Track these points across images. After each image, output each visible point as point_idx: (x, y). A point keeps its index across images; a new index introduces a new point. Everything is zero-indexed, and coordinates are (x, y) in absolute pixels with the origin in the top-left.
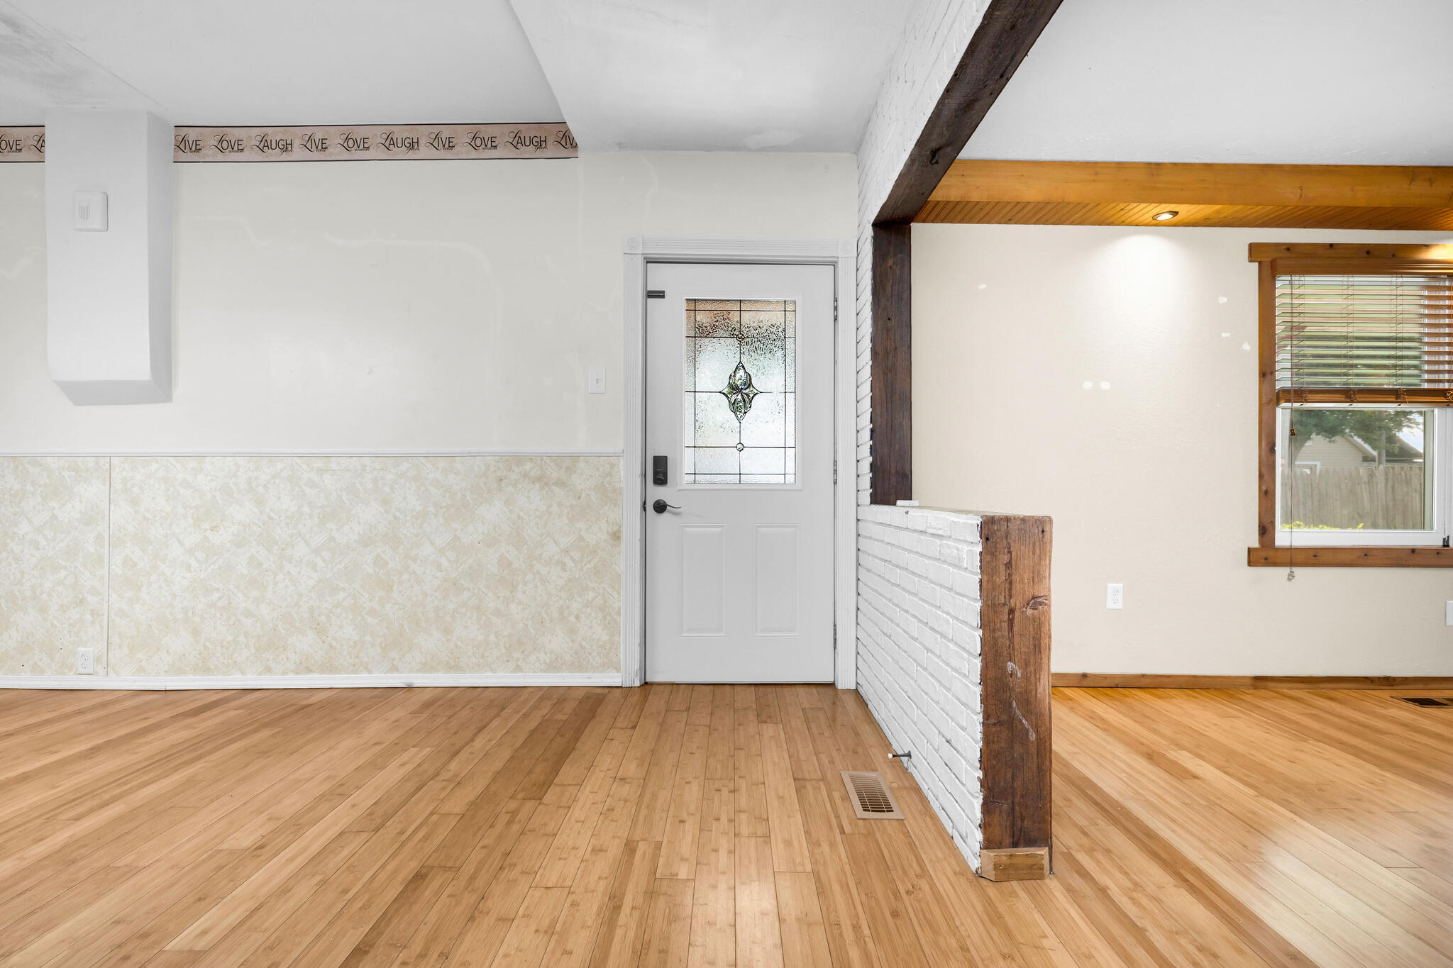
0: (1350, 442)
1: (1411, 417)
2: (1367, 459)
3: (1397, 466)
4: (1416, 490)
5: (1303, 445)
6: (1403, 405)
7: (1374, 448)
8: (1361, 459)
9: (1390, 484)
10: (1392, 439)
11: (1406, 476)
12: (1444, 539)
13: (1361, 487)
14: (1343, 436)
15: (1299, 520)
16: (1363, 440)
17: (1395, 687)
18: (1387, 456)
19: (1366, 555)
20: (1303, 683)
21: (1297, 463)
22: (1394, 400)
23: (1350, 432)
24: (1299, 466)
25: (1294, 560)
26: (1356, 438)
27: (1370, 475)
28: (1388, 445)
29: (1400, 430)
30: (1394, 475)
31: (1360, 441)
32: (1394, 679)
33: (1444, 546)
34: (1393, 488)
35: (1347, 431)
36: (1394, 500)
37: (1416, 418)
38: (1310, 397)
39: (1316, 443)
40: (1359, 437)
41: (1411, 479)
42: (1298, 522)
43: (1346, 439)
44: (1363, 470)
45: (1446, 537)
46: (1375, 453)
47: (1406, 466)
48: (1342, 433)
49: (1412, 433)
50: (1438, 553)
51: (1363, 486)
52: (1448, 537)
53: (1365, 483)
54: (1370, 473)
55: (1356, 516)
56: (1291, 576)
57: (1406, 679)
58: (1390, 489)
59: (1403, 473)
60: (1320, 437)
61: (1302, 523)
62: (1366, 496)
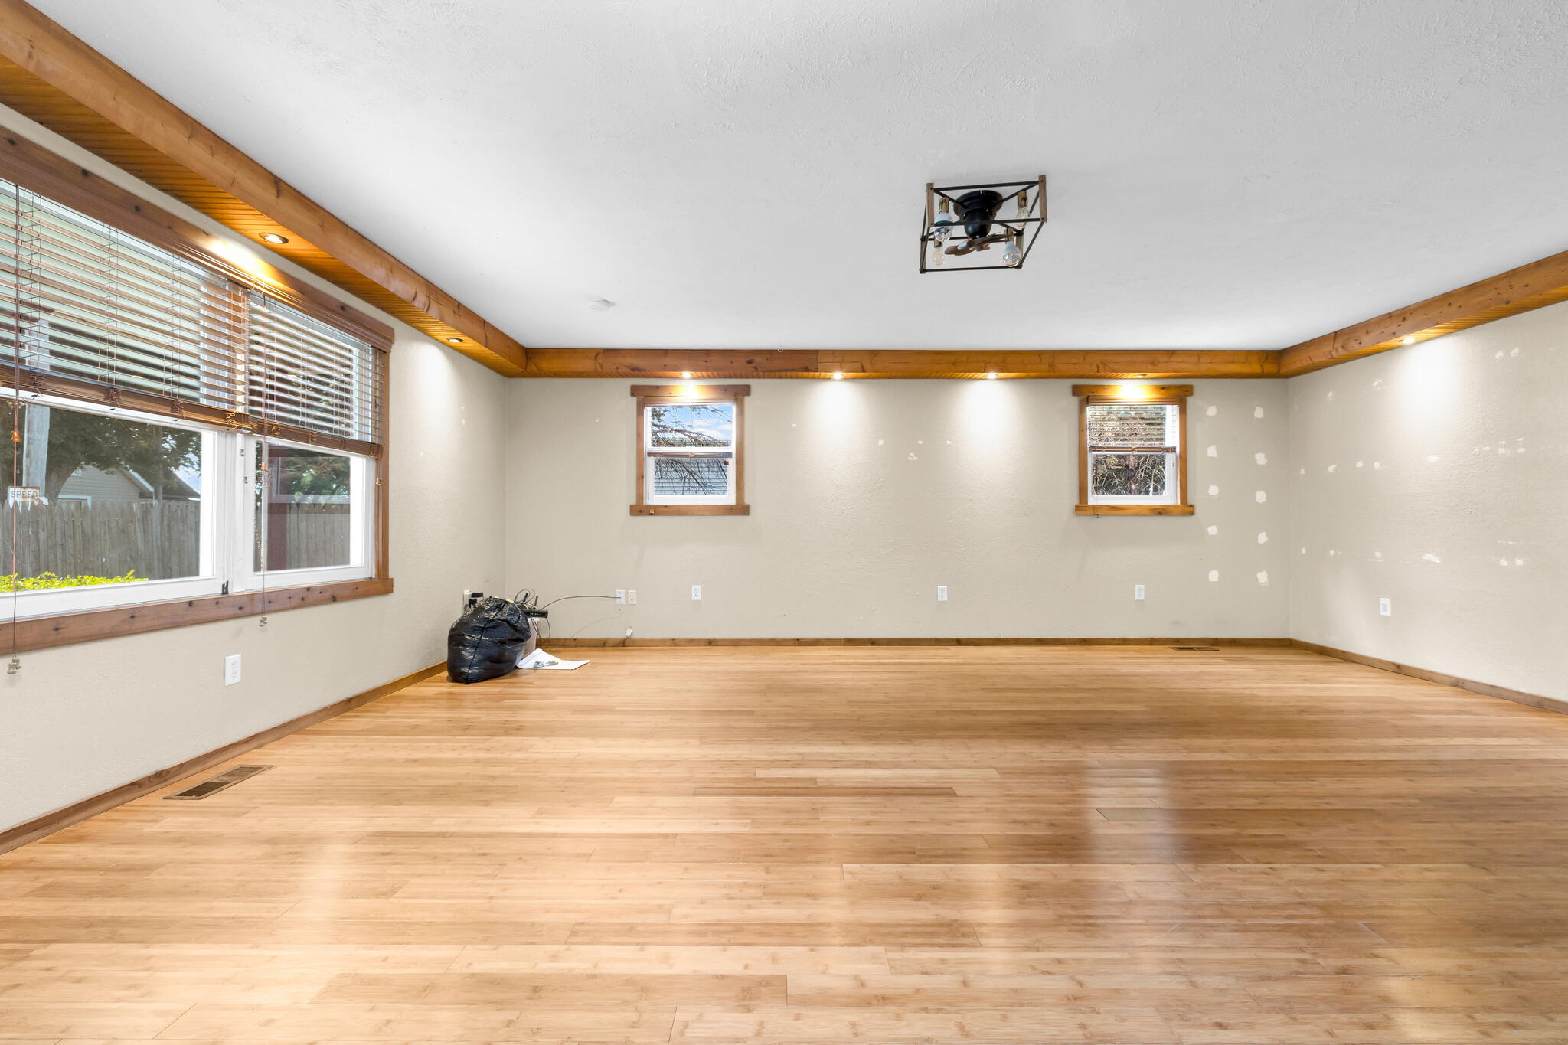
0: (125, 476)
1: (187, 456)
2: (144, 495)
3: (173, 503)
4: (191, 529)
5: (69, 476)
6: (180, 421)
7: (151, 484)
8: (138, 495)
9: (165, 522)
10: (169, 475)
11: (182, 514)
12: (223, 585)
13: (135, 525)
14: (117, 468)
15: (48, 569)
16: (140, 474)
17: (171, 781)
18: (163, 493)
19: (133, 617)
20: (35, 830)
21: (60, 496)
22: (169, 413)
23: (125, 464)
24: (63, 500)
25: (19, 641)
26: (131, 471)
27: (144, 511)
28: (166, 481)
29: (177, 467)
30: (169, 512)
31: (136, 475)
32: (168, 771)
33: (223, 593)
34: (169, 526)
35: (123, 463)
36: (170, 540)
37: (191, 458)
38: (49, 385)
39: (85, 475)
40: (134, 471)
41: (187, 517)
42: (47, 573)
43: (121, 472)
44: (136, 506)
45: (225, 582)
46: (151, 489)
47: (182, 503)
48: (117, 464)
49: (187, 472)
50: (217, 603)
51: (137, 524)
52: (227, 582)
53: (138, 521)
54: (145, 509)
55: (129, 559)
56: (15, 666)
57: (182, 765)
58: (165, 527)
59: (179, 511)
60: (90, 467)
61: (54, 574)
62: (139, 536)
